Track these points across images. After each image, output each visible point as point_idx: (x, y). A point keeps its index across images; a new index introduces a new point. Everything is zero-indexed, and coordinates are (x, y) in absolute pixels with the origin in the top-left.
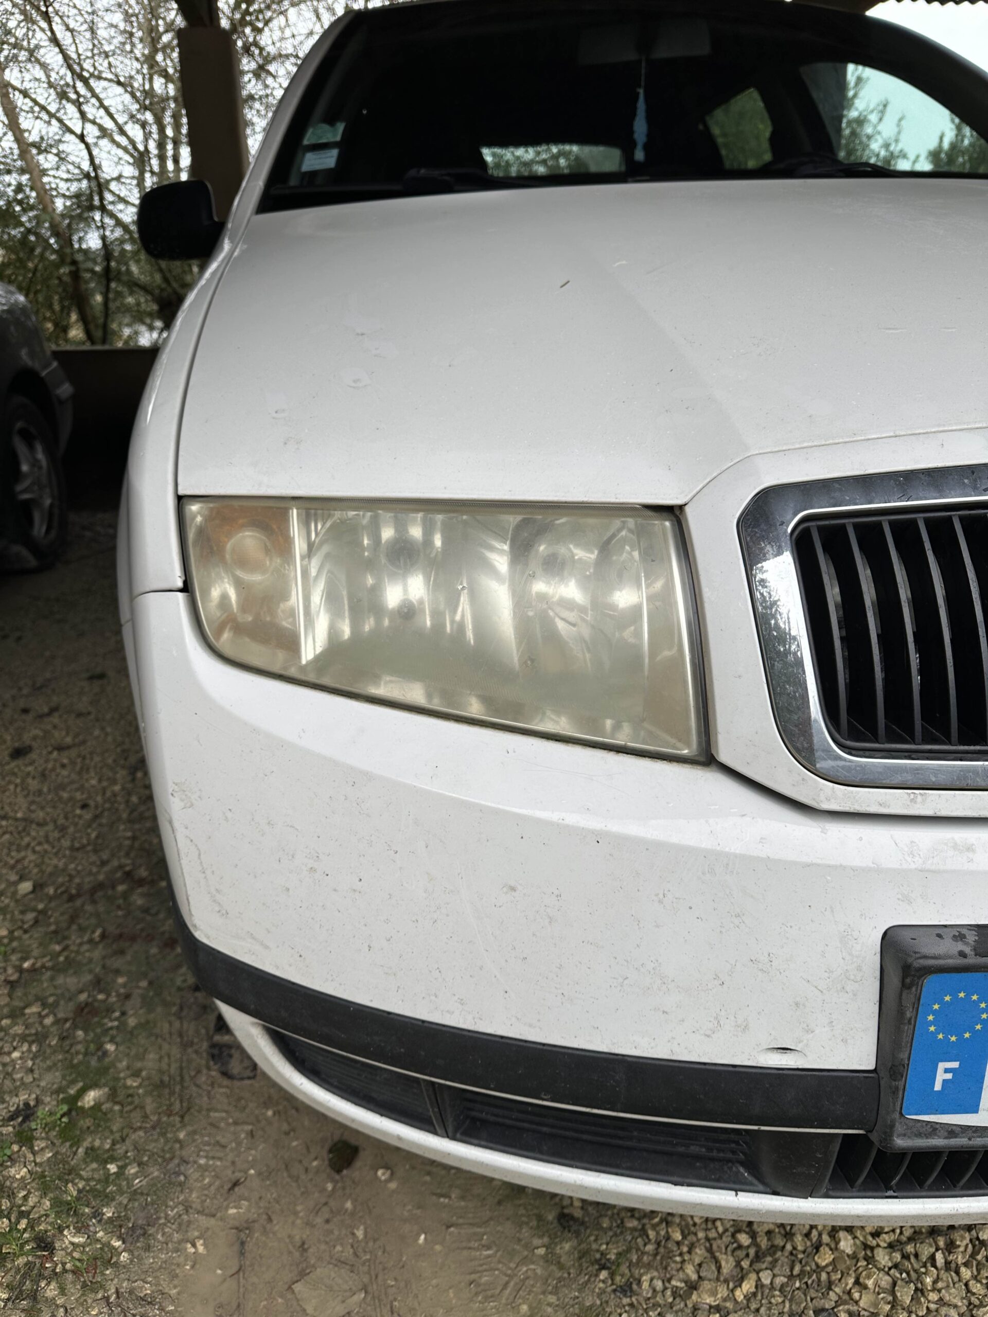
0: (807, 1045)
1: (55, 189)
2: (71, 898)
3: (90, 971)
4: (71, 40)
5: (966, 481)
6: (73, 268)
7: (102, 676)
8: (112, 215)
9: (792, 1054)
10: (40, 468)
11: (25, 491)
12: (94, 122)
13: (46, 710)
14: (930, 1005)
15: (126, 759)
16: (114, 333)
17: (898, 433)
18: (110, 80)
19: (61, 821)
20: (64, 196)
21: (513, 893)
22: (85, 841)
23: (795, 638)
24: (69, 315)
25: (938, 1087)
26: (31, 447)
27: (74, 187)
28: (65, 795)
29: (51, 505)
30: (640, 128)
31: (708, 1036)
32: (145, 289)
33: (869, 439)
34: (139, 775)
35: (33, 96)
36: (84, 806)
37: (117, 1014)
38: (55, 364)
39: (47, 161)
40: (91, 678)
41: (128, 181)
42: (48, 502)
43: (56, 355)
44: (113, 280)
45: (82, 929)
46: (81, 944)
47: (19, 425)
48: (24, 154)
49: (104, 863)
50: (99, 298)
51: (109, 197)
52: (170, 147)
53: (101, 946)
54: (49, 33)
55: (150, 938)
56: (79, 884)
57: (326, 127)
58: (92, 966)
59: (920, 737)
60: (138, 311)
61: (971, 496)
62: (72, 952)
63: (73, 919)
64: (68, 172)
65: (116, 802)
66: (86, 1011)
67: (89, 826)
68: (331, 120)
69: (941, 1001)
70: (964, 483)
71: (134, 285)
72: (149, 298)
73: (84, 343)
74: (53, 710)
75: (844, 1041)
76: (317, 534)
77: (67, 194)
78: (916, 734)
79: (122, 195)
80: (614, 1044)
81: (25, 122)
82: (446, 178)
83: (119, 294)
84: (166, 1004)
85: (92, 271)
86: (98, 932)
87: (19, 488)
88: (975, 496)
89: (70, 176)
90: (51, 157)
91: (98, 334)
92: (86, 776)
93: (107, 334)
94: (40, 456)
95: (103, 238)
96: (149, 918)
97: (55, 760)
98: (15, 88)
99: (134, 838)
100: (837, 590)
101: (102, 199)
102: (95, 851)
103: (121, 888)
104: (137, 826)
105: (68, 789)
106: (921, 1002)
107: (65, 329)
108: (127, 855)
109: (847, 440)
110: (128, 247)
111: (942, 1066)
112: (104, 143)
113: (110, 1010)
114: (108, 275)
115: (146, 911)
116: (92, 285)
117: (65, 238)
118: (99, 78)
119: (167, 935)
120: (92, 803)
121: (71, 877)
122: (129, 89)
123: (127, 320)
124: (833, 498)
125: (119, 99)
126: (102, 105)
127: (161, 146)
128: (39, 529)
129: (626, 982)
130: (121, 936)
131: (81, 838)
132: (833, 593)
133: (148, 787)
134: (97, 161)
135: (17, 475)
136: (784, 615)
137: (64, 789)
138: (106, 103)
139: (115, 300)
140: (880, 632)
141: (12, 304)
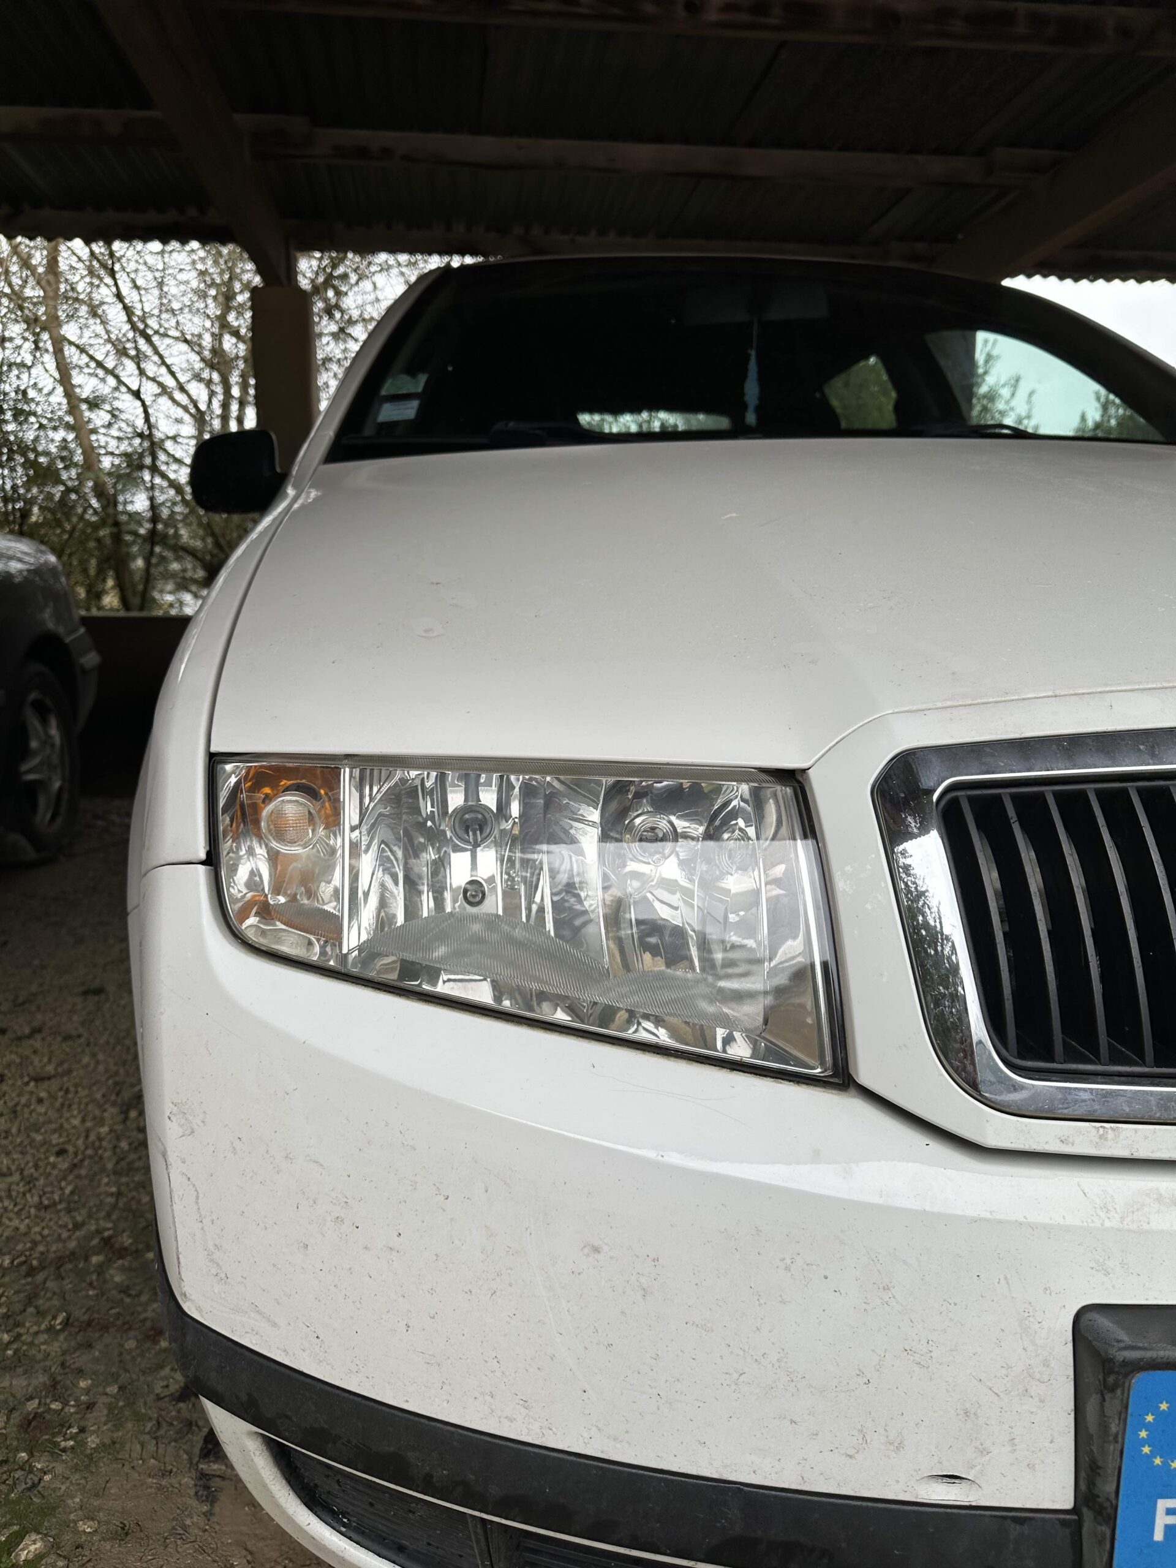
0: (981, 1472)
1: (105, 448)
2: (31, 1272)
3: (45, 1370)
4: (137, 298)
5: (1142, 747)
6: (115, 530)
7: (99, 991)
8: (164, 476)
9: (964, 1484)
10: (53, 745)
11: (29, 771)
12: (153, 380)
13: (27, 1031)
14: (1142, 1416)
15: (118, 1094)
16: (154, 600)
17: (1058, 693)
18: (176, 339)
19: (30, 1171)
20: (112, 454)
21: (596, 1256)
22: (57, 1198)
23: (948, 938)
24: (104, 581)
25: (1158, 1536)
26: (45, 722)
27: (124, 447)
28: (39, 1138)
29: (61, 789)
30: (752, 390)
31: (851, 1457)
32: (192, 553)
33: (1024, 699)
34: (133, 1114)
35: (91, 353)
36: (61, 1152)
37: (74, 1430)
38: (82, 630)
39: (99, 418)
40: (86, 993)
41: (185, 441)
42: (57, 784)
43: (84, 621)
44: (158, 543)
45: (41, 1314)
46: (37, 1333)
47: (33, 696)
48: (73, 409)
49: (77, 1226)
50: (140, 563)
51: (162, 457)
52: (234, 407)
53: (62, 1337)
54: (114, 289)
55: (126, 1328)
56: (42, 1253)
57: (406, 378)
58: (48, 1363)
59: (1107, 1056)
60: (184, 578)
61: (1149, 764)
62: (24, 1343)
63: (30, 1300)
64: (120, 429)
65: (100, 1147)
66: (33, 1424)
67: (64, 1178)
68: (412, 371)
69: (1155, 1411)
70: (1140, 750)
71: (181, 550)
72: (198, 564)
73: (118, 610)
74: (36, 1031)
75: (1031, 1466)
76: (371, 800)
77: (117, 452)
78: (1102, 1051)
79: (177, 456)
80: (726, 1467)
81: (77, 379)
82: (537, 432)
83: (163, 559)
84: (139, 1418)
85: (135, 534)
86: (62, 1317)
87: (24, 767)
88: (1154, 764)
89: (121, 435)
90: (102, 413)
91: (136, 601)
92: (67, 1115)
93: (146, 600)
94: (54, 731)
95: (152, 499)
96: (128, 1300)
97: (32, 1093)
98: (71, 343)
99: (119, 1194)
100: (995, 874)
101: (154, 458)
102: (69, 1211)
103: (95, 1260)
104: (124, 1180)
105: (43, 1130)
106: (1130, 1411)
107: (98, 596)
108: (109, 1215)
109: (999, 699)
110: (178, 509)
111: (1162, 1504)
112: (164, 401)
113: (65, 1424)
114: (153, 537)
115: (125, 1290)
116: (135, 549)
117: (109, 501)
118: (166, 335)
119: (149, 1324)
120: (71, 1149)
121: (35, 1243)
122: (197, 349)
123: (170, 587)
124: (984, 764)
125: (184, 357)
126: (164, 363)
127: (225, 406)
128: (43, 815)
129: (742, 1378)
130: (89, 1324)
131: (53, 1192)
132: (991, 879)
133: (142, 1130)
134: (153, 420)
135: (25, 753)
136: (935, 910)
137: (38, 1131)
138: (168, 361)
139: (158, 565)
140: (1050, 928)
141: (42, 565)
